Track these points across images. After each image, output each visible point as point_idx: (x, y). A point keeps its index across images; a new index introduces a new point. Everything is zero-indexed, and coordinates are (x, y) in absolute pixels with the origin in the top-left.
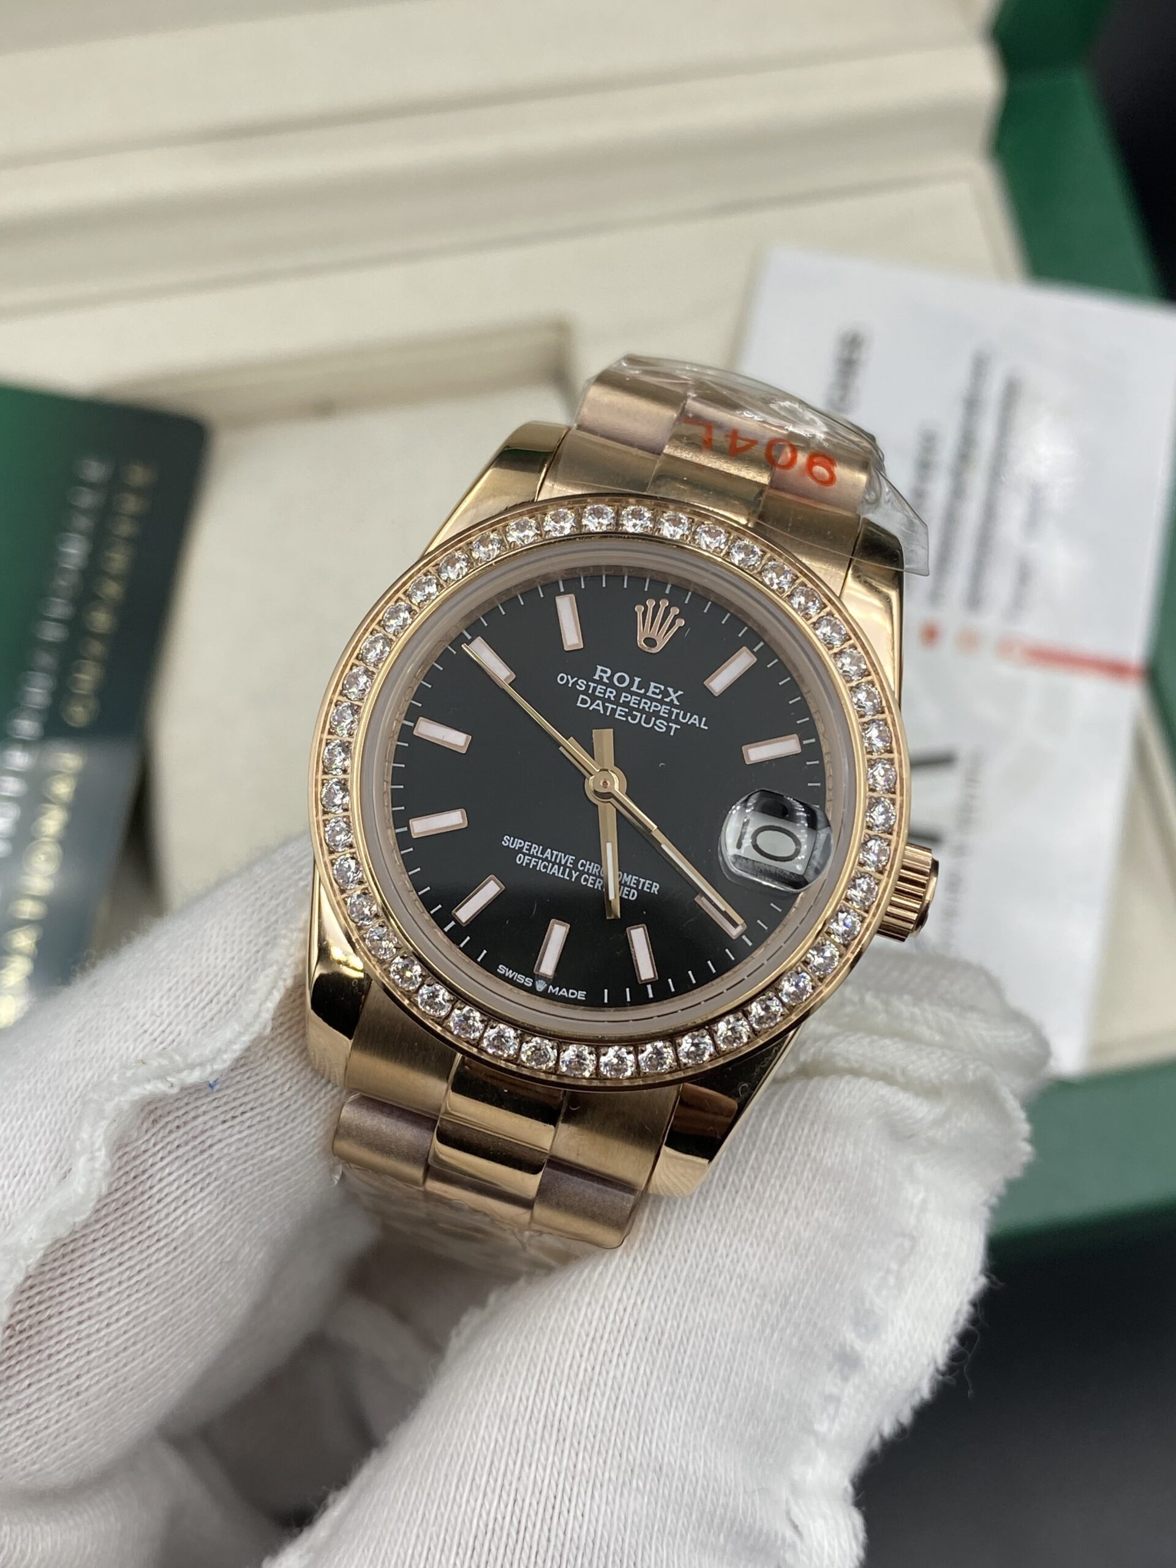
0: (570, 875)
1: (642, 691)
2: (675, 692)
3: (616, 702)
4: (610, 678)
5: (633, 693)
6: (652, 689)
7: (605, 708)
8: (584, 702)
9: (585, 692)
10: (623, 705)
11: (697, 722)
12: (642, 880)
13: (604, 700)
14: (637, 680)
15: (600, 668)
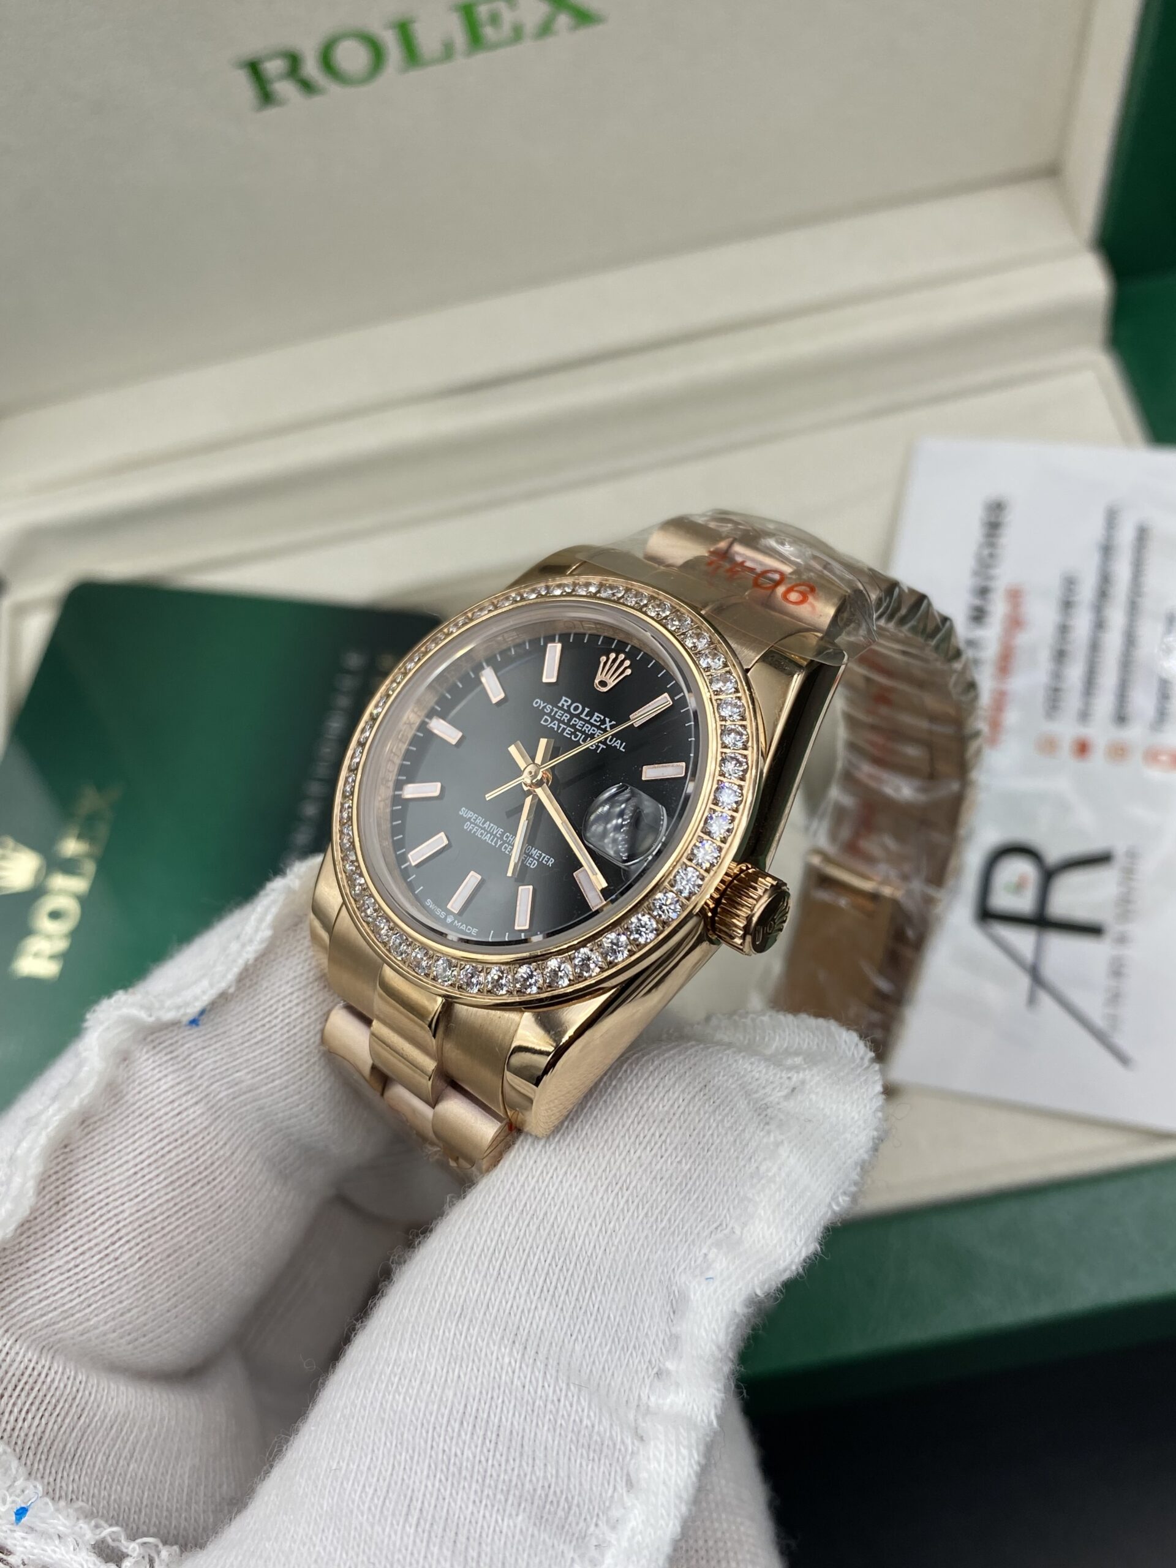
0: (496, 843)
1: (588, 718)
2: (610, 722)
3: (568, 724)
4: (569, 707)
5: (581, 719)
6: (595, 717)
7: (559, 727)
8: (546, 720)
9: (549, 714)
10: (571, 727)
11: (618, 746)
12: (544, 855)
13: (560, 721)
14: (587, 710)
15: (564, 698)
